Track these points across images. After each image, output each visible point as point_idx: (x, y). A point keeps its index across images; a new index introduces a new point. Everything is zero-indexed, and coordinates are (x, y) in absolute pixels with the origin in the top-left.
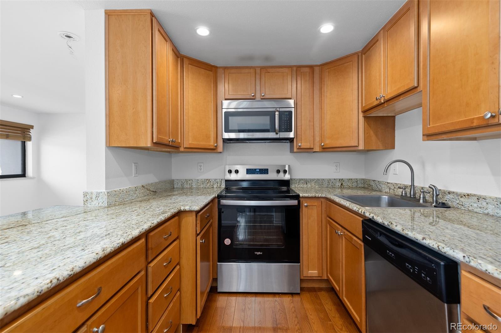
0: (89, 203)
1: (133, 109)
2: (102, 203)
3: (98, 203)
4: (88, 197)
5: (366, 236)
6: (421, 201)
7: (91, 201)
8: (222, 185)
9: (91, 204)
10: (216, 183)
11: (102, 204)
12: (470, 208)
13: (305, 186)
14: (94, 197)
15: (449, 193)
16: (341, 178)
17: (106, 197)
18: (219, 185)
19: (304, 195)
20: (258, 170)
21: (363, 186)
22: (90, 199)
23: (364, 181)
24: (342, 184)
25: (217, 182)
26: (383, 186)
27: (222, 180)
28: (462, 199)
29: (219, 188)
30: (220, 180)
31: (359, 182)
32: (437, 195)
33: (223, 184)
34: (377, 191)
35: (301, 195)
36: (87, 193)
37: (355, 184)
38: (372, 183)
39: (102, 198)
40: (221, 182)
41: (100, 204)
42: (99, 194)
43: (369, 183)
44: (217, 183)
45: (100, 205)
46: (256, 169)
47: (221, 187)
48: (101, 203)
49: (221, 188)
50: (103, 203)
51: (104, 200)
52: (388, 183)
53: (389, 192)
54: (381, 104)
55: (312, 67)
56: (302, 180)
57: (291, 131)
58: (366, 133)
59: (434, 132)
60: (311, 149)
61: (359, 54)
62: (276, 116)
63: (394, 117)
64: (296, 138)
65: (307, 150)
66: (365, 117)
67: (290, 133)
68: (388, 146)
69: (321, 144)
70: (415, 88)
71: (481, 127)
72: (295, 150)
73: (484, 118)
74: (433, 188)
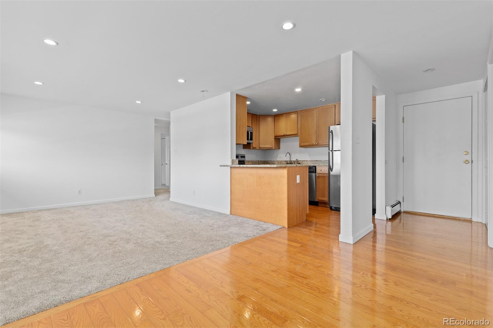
4: (233, 161)
7: (234, 163)
12: (305, 164)
21: (264, 163)
26: (275, 162)
28: (303, 162)
38: (270, 162)
52: (278, 161)
54: (284, 136)
55: (256, 115)
56: (247, 161)
57: (252, 140)
58: (275, 143)
59: (302, 145)
60: (256, 148)
61: (273, 116)
62: (249, 133)
63: (280, 139)
64: (252, 143)
65: (255, 148)
66: (275, 138)
67: (252, 141)
68: (279, 148)
69: (259, 146)
70: (297, 134)
71: (312, 146)
72: (251, 148)
73: (313, 144)
74: (297, 160)
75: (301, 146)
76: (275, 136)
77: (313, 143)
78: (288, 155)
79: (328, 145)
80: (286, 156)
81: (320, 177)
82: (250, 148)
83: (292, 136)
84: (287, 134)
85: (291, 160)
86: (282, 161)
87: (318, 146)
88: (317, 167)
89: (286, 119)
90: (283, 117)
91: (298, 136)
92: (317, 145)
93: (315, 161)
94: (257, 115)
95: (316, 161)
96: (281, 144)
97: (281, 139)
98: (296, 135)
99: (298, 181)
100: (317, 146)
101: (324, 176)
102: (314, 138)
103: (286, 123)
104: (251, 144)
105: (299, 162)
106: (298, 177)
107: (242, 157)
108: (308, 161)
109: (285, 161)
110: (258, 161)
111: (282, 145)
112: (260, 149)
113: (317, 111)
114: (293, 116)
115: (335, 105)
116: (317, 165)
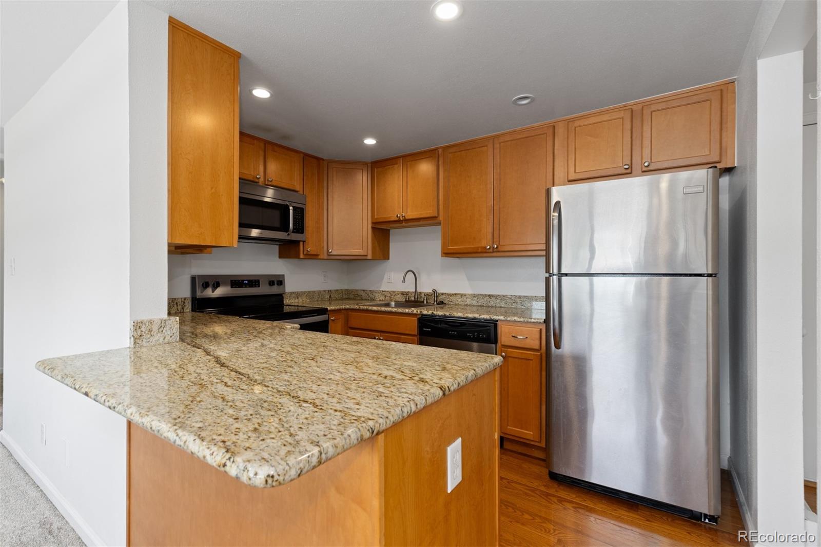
0: (144, 340)
1: (212, 188)
2: (171, 337)
3: (163, 338)
4: (142, 329)
5: (424, 329)
6: (425, 302)
7: (149, 336)
8: (185, 308)
9: (148, 342)
10: (175, 306)
11: (171, 339)
12: (457, 303)
13: (297, 301)
14: (155, 328)
15: (442, 294)
16: (329, 289)
17: (178, 326)
18: (179, 308)
19: (331, 308)
20: (246, 282)
21: (347, 297)
22: (147, 332)
23: (348, 292)
24: (330, 297)
25: (177, 303)
26: (377, 295)
27: (185, 299)
28: (451, 298)
29: (180, 312)
30: (183, 299)
31: (344, 293)
32: (437, 296)
33: (187, 307)
34: (369, 300)
35: (329, 308)
36: (142, 322)
37: (340, 296)
38: (363, 294)
39: (171, 328)
40: (184, 302)
41: (166, 338)
42: (165, 323)
43: (356, 293)
44: (177, 306)
45: (166, 340)
46: (243, 281)
47: (185, 311)
48: (168, 338)
49: (183, 312)
50: (173, 337)
51: (174, 331)
52: (383, 291)
53: (384, 299)
54: (399, 221)
55: (318, 159)
56: (292, 293)
57: (302, 232)
58: (373, 243)
59: (452, 251)
60: (317, 255)
61: (369, 165)
62: (291, 212)
63: (389, 230)
64: (304, 242)
65: (313, 257)
66: (373, 228)
67: (301, 235)
68: (386, 256)
69: (328, 251)
70: (436, 217)
71: (481, 252)
72: (302, 256)
73: (485, 248)
74: (434, 291)
75: (447, 254)
76: (373, 223)
77: (483, 244)
78: (410, 275)
79: (544, 253)
80: (404, 281)
81: (510, 359)
82: (299, 255)
83: (421, 222)
84: (407, 218)
85: (418, 291)
86: (394, 292)
87: (499, 254)
88: (498, 323)
89: (405, 173)
90: (396, 166)
91: (439, 224)
92: (494, 252)
93: (486, 296)
94: (323, 160)
95: (490, 296)
96: (390, 244)
97: (392, 232)
98: (430, 221)
99: (454, 477)
100: (495, 254)
101: (523, 356)
102: (487, 229)
103: (405, 184)
104: (299, 245)
105: (441, 298)
106: (454, 452)
107: (271, 283)
108: (465, 295)
109: (403, 294)
110: (330, 291)
111: (395, 247)
112: (331, 258)
113: (497, 146)
114: (425, 168)
115: (554, 127)
116: (502, 318)
